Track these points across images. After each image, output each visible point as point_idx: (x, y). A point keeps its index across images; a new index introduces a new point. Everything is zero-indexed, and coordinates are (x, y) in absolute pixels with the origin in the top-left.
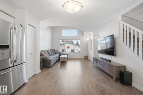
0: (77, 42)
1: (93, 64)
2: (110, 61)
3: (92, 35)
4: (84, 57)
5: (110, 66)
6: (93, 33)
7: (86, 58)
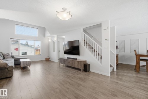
0: (27, 42)
1: (60, 64)
2: (76, 59)
3: (56, 37)
4: (45, 60)
5: (78, 63)
6: (57, 36)
7: (48, 60)
